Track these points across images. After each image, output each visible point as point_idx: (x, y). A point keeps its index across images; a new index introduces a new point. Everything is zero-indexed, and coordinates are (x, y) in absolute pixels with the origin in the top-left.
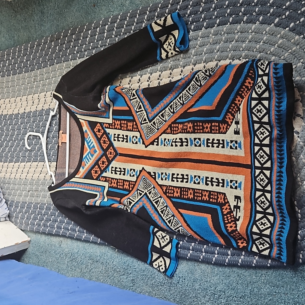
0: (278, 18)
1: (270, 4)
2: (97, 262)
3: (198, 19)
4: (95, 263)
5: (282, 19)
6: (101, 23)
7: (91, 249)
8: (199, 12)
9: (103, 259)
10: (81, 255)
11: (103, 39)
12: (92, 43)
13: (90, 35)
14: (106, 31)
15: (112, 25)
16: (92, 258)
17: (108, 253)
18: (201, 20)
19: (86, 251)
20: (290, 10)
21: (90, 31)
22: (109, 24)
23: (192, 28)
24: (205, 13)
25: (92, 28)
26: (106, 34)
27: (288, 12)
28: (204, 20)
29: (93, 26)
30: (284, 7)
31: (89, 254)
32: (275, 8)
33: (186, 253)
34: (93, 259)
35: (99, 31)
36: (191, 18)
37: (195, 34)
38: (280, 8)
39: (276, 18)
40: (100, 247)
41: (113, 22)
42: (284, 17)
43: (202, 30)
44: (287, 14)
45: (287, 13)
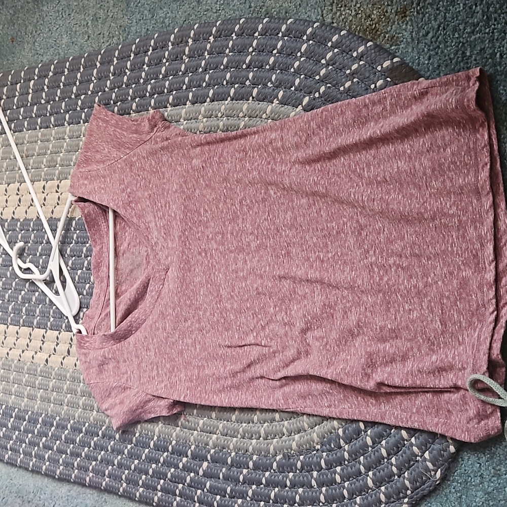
0: (308, 97)
1: (294, 68)
2: (29, 502)
3: (180, 85)
4: (27, 504)
5: (314, 99)
6: (22, 76)
7: (19, 478)
8: (181, 73)
9: (38, 499)
10: (4, 487)
11: (27, 105)
12: (9, 111)
13: (5, 96)
14: (31, 91)
15: (41, 80)
16: (22, 495)
17: (47, 489)
18: (184, 87)
19: (11, 481)
20: (327, 84)
21: (6, 88)
22: (36, 78)
23: (170, 101)
24: (190, 74)
25: (9, 83)
26: (30, 95)
27: (323, 87)
28: (189, 87)
29: (10, 79)
30: (317, 77)
31: (16, 488)
32: (302, 76)
33: (170, 499)
34: (23, 497)
35: (20, 89)
36: (168, 82)
37: (175, 112)
38: (310, 77)
39: (304, 97)
40: (34, 475)
41: (42, 76)
42: (317, 95)
43: (187, 106)
44: (321, 91)
45: (322, 89)
